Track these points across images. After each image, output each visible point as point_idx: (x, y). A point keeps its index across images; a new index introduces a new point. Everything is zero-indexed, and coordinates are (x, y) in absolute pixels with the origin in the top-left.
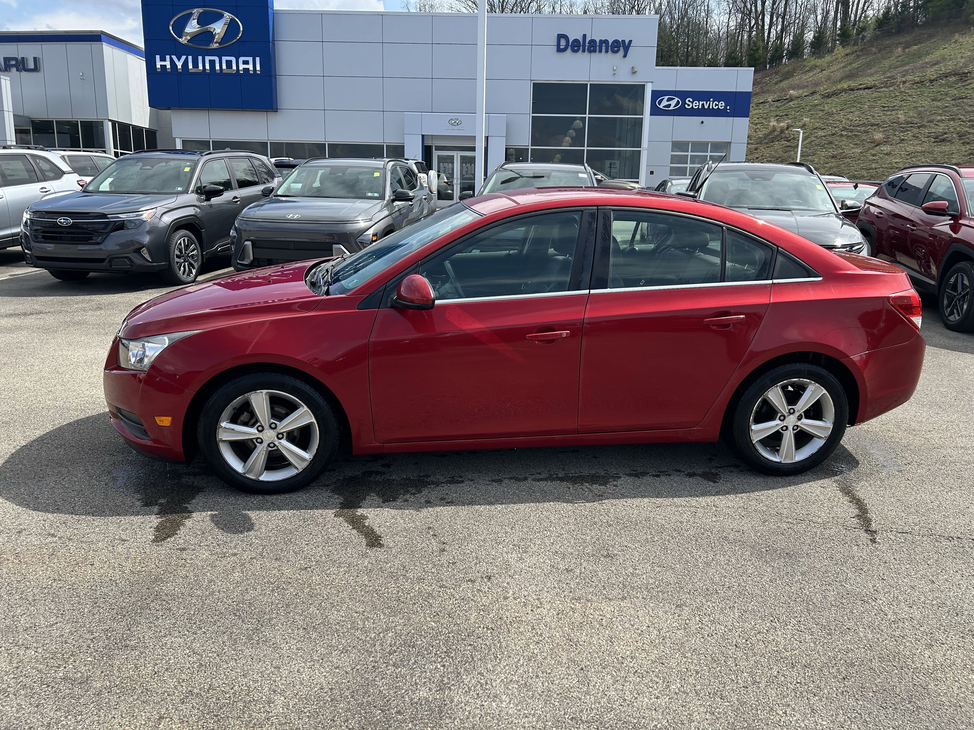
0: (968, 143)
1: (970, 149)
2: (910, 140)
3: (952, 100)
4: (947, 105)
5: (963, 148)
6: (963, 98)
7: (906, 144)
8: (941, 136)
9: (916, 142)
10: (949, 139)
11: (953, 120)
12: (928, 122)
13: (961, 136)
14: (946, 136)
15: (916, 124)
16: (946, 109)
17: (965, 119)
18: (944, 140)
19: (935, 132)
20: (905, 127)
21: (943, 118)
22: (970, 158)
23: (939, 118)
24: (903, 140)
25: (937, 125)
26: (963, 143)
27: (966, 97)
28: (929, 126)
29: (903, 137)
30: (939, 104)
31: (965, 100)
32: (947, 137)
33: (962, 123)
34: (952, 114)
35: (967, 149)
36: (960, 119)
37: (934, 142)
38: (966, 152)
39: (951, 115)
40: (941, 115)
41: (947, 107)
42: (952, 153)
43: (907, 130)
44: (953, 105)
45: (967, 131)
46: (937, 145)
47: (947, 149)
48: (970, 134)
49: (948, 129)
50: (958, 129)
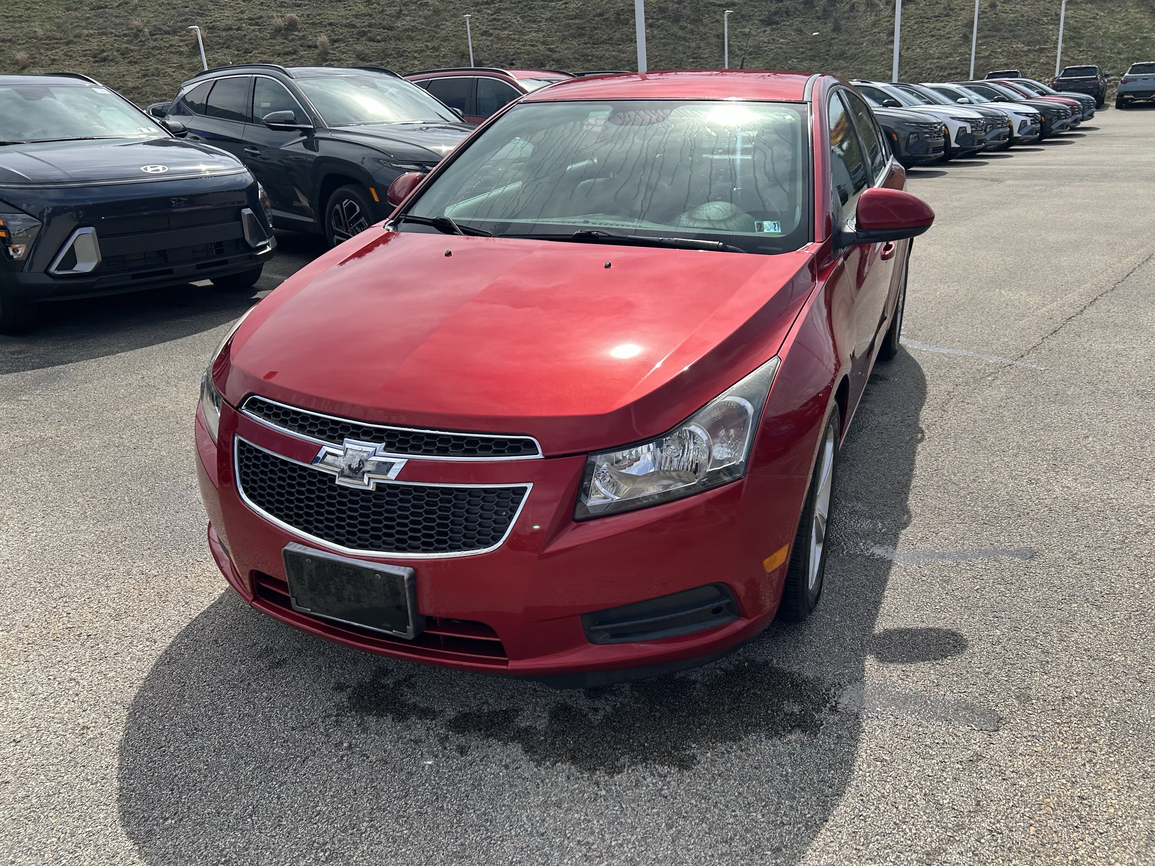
0: (136, 63)
1: (141, 70)
2: (64, 60)
3: (91, 10)
4: (88, 15)
5: (132, 68)
6: (102, 8)
7: (62, 66)
8: (100, 54)
9: (72, 63)
10: (111, 58)
11: (104, 34)
12: (75, 37)
13: (124, 54)
14: (105, 54)
15: (61, 39)
16: (90, 21)
17: (117, 33)
18: (105, 60)
19: (90, 50)
20: (49, 44)
21: (91, 31)
22: (147, 81)
23: (86, 32)
24: (54, 60)
25: (88, 40)
26: (130, 62)
27: (106, 7)
28: (79, 42)
29: (52, 57)
30: (77, 14)
31: (107, 10)
32: (108, 56)
33: (117, 38)
34: (100, 27)
35: (138, 70)
36: (112, 33)
37: (95, 62)
38: (138, 73)
39: (99, 29)
40: (85, 28)
41: (89, 18)
42: (124, 75)
43: (53, 47)
44: (96, 16)
45: (127, 48)
46: (101, 66)
47: (113, 69)
48: (132, 51)
49: (104, 45)
50: (116, 45)
